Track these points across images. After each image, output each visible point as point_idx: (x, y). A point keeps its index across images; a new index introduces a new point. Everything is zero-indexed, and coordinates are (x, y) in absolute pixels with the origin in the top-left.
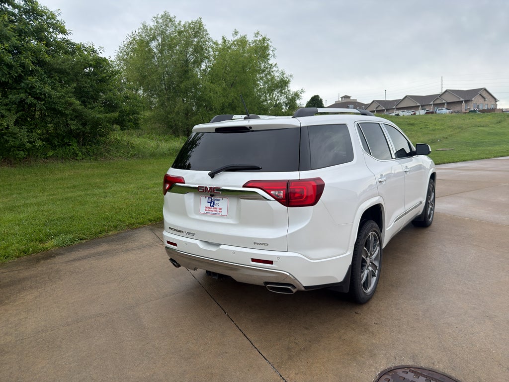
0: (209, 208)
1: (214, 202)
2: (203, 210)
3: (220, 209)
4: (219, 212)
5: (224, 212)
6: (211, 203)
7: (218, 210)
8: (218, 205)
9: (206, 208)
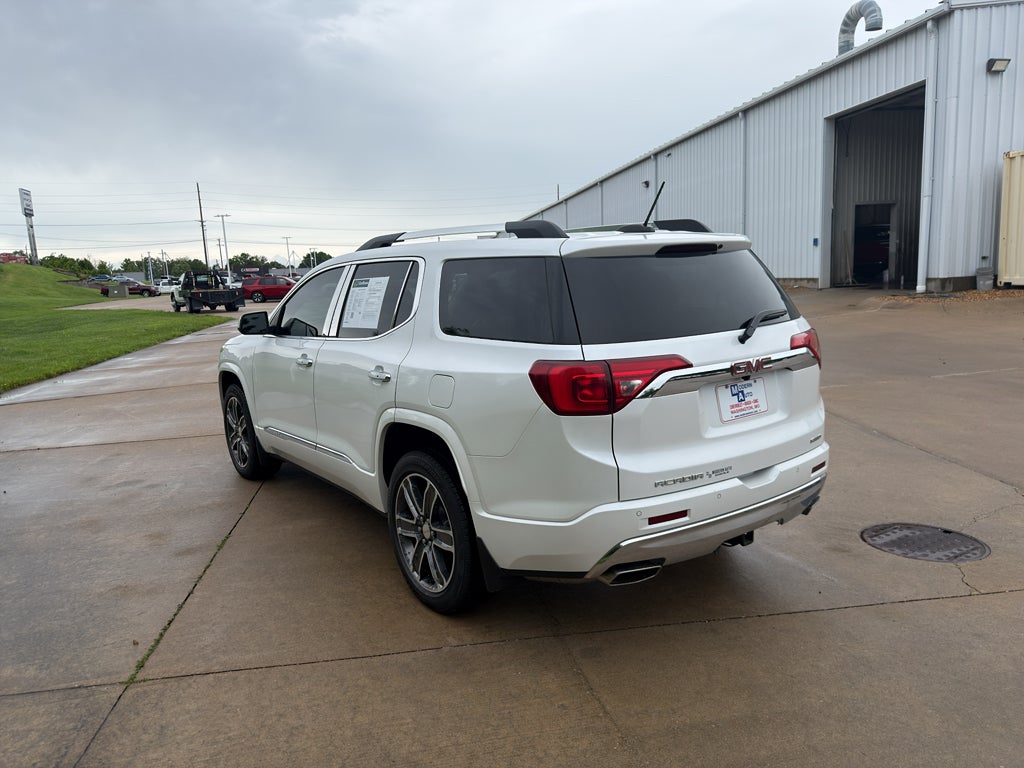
0: (737, 406)
1: (742, 392)
2: (727, 415)
3: (756, 401)
4: (756, 407)
5: (763, 406)
6: (737, 394)
7: (753, 405)
8: (750, 394)
9: (732, 407)
